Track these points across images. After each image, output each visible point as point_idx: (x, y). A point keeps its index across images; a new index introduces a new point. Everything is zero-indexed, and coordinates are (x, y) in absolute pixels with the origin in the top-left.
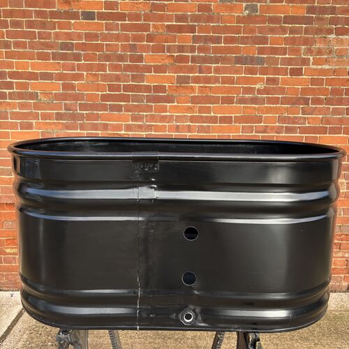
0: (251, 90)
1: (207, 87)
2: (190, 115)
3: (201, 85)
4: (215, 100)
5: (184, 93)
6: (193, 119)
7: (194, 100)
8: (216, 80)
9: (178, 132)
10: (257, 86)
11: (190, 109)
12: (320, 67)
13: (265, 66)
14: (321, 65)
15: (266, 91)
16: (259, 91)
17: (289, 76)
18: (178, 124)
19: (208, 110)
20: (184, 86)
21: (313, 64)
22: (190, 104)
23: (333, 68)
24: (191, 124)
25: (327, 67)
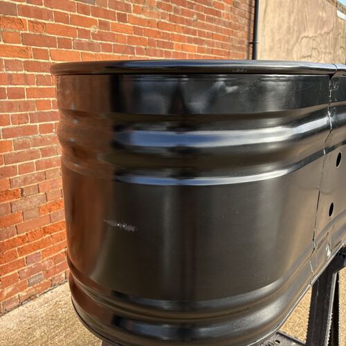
0: (85, 34)
1: (38, 23)
2: (23, 60)
3: (32, 19)
4: (51, 42)
5: (12, 28)
6: (28, 66)
7: (26, 39)
8: (49, 17)
9: (11, 84)
10: (92, 29)
11: (22, 52)
12: (138, 16)
13: (96, 6)
14: (139, 14)
15: (99, 36)
17: (117, 22)
18: (10, 72)
19: (45, 55)
20: (8, 19)
21: (134, 12)
22: (21, 45)
23: (148, 18)
24: (27, 73)
25: (143, 17)
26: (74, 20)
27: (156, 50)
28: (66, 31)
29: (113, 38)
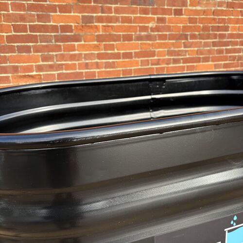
0: (145, 29)
1: (108, 26)
2: (96, 52)
3: (104, 24)
4: (117, 38)
5: (90, 32)
6: (100, 56)
7: (100, 38)
8: (116, 20)
9: (87, 69)
10: (150, 25)
11: (96, 47)
12: (194, 8)
13: (155, 7)
14: (195, 6)
15: (157, 29)
16: (152, 30)
17: (173, 16)
18: (87, 61)
19: (112, 47)
20: (88, 26)
21: (190, 5)
22: (96, 43)
23: (203, 9)
24: (99, 61)
25: (199, 8)
26: (136, 20)
27: (210, 34)
28: (129, 29)
29: (169, 28)
